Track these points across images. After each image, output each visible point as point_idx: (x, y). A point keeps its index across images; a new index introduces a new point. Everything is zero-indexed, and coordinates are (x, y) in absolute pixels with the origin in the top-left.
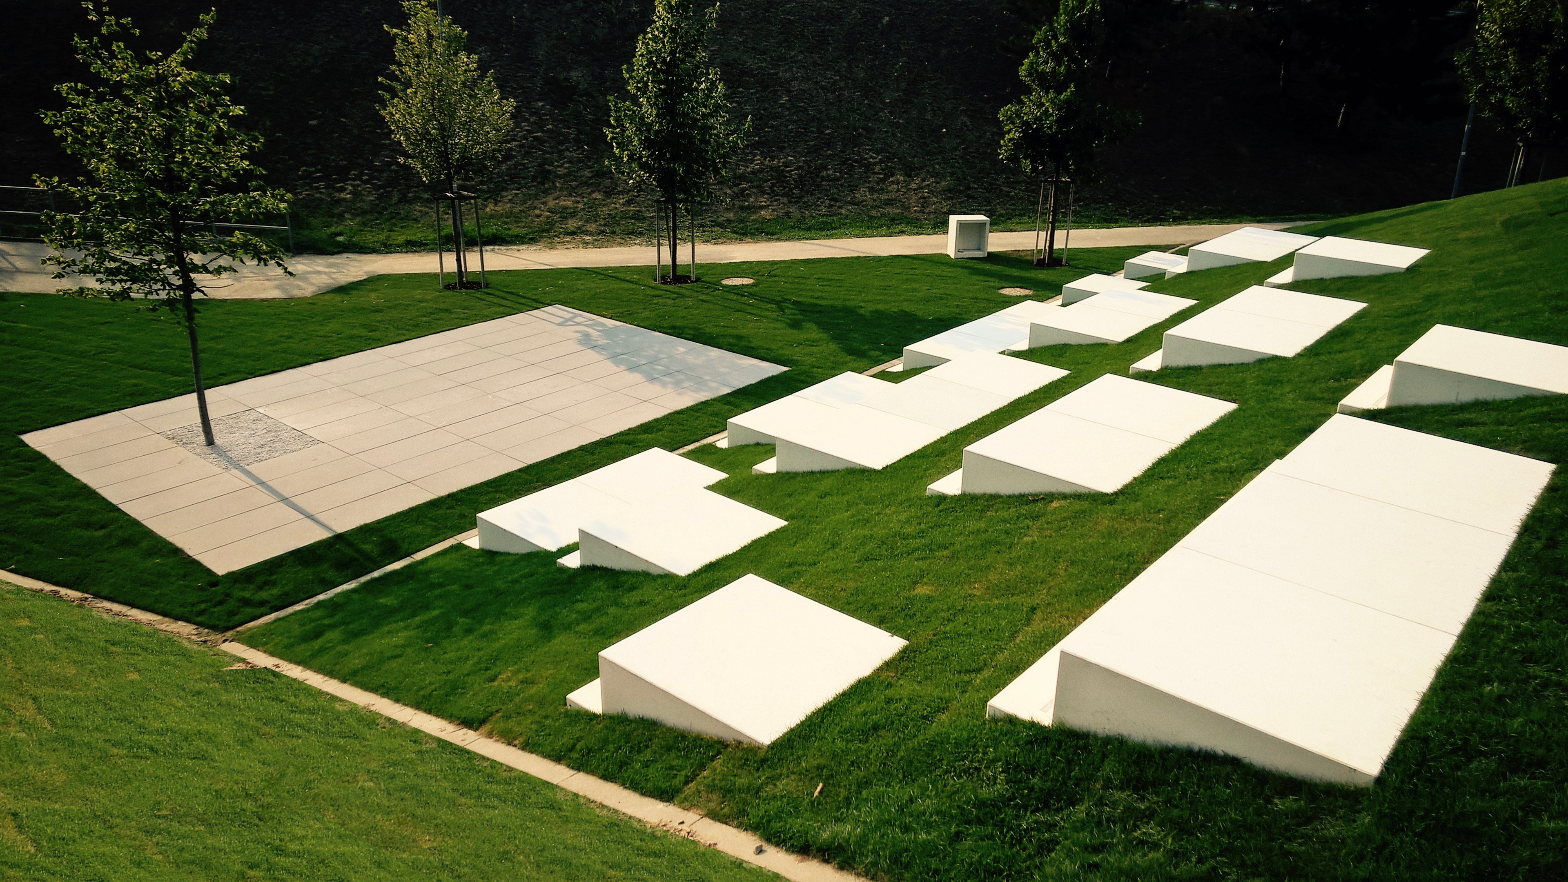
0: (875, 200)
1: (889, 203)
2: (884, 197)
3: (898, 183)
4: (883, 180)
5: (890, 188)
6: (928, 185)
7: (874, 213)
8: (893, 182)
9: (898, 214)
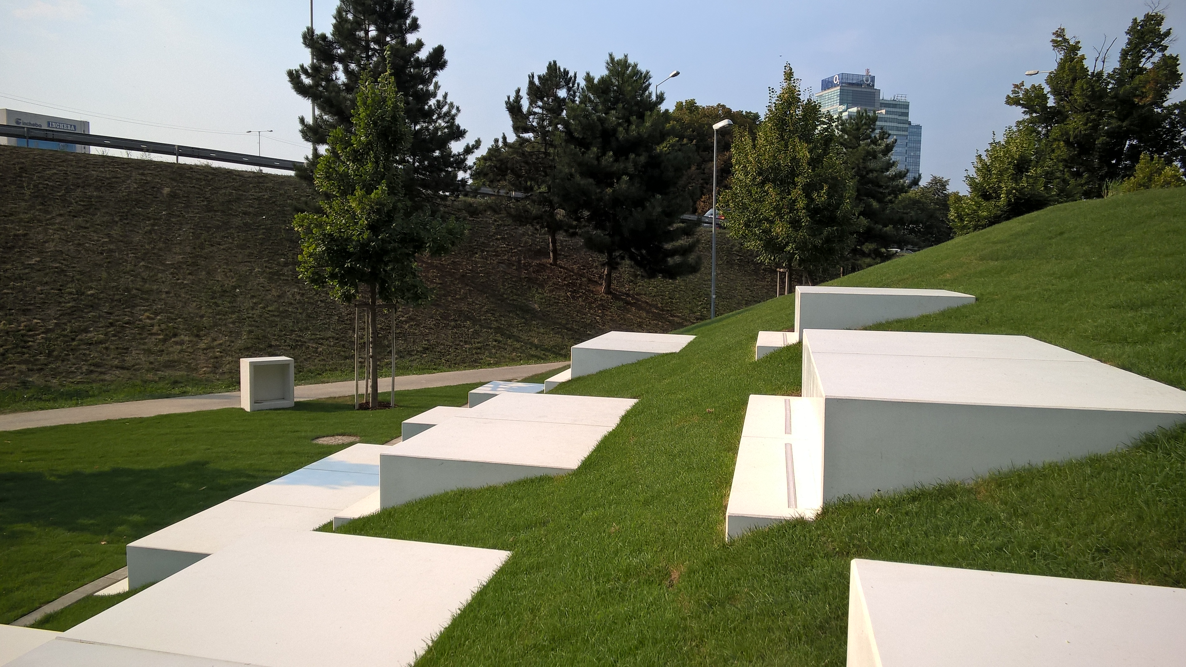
0: (151, 363)
1: (170, 365)
2: (165, 358)
3: (182, 343)
4: (165, 340)
5: (171, 349)
6: (221, 344)
7: (150, 376)
8: (176, 343)
9: (182, 376)
